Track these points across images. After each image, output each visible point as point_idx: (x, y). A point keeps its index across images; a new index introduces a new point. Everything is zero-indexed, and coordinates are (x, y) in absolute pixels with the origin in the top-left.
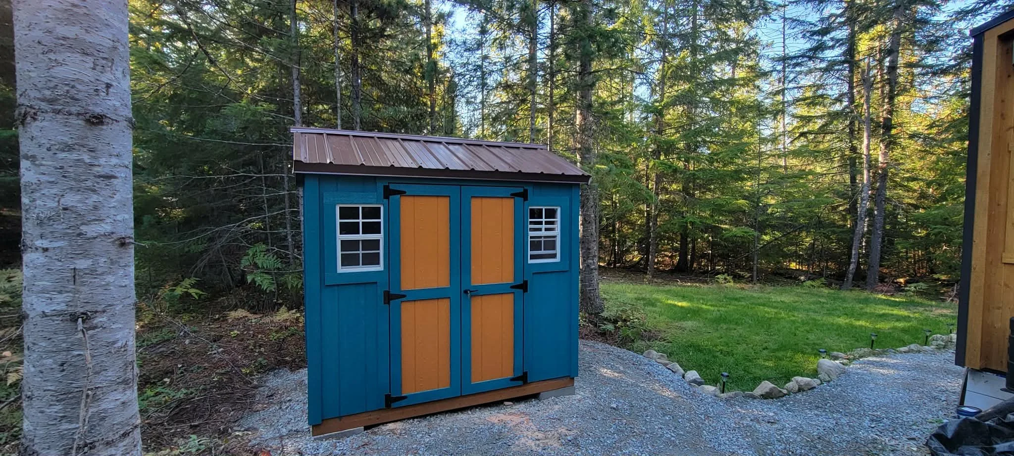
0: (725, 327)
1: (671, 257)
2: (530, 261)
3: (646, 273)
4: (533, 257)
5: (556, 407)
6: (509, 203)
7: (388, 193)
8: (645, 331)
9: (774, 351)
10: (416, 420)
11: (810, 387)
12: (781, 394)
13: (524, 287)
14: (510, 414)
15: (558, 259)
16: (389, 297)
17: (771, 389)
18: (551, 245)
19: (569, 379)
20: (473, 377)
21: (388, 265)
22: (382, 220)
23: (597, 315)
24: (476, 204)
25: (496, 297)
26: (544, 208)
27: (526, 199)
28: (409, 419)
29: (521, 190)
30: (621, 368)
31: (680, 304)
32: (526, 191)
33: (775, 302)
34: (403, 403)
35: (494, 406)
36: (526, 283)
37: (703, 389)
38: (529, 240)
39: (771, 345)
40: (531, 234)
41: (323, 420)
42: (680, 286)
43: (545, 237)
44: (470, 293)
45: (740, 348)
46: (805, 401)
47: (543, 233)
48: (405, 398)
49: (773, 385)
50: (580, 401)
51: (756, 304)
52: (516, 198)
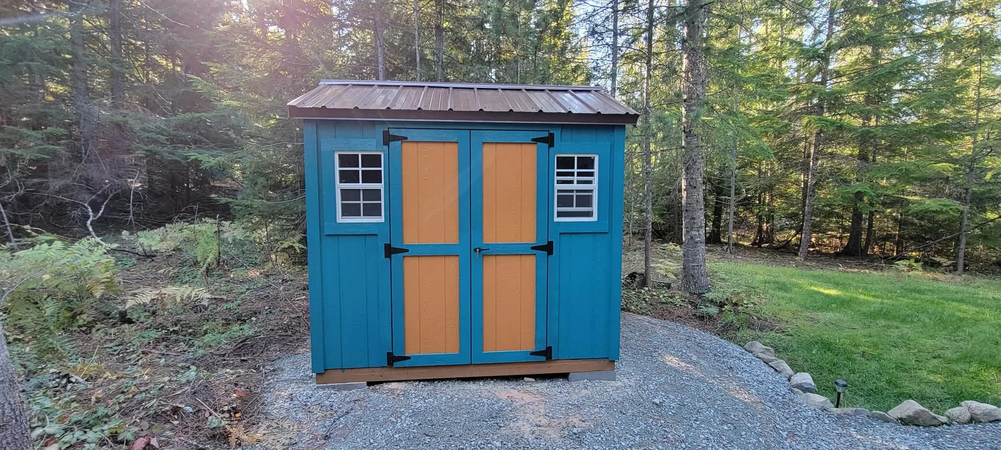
0: (883, 322)
1: (841, 238)
2: (557, 219)
3: (797, 255)
4: (560, 214)
5: (584, 392)
6: (531, 151)
7: (388, 139)
8: (759, 319)
9: (950, 361)
10: (422, 383)
11: (992, 419)
12: (935, 422)
13: (548, 248)
14: (526, 392)
15: (594, 218)
16: (390, 251)
17: (916, 413)
18: (585, 200)
19: (607, 361)
20: (486, 344)
21: (389, 217)
22: (382, 169)
23: (700, 295)
24: (489, 152)
25: (514, 258)
26: (576, 156)
27: (551, 145)
28: (415, 381)
29: (546, 134)
30: (694, 358)
31: (826, 292)
32: (552, 136)
33: (982, 298)
34: (406, 363)
35: (512, 381)
36: (550, 244)
37: (808, 397)
38: (556, 194)
39: (948, 354)
40: (558, 187)
41: (325, 370)
42: (838, 272)
43: (578, 191)
44: (483, 252)
45: (896, 354)
46: (975, 437)
47: (575, 186)
48: (409, 358)
49: (922, 408)
50: (617, 388)
51: (947, 300)
52: (538, 143)
